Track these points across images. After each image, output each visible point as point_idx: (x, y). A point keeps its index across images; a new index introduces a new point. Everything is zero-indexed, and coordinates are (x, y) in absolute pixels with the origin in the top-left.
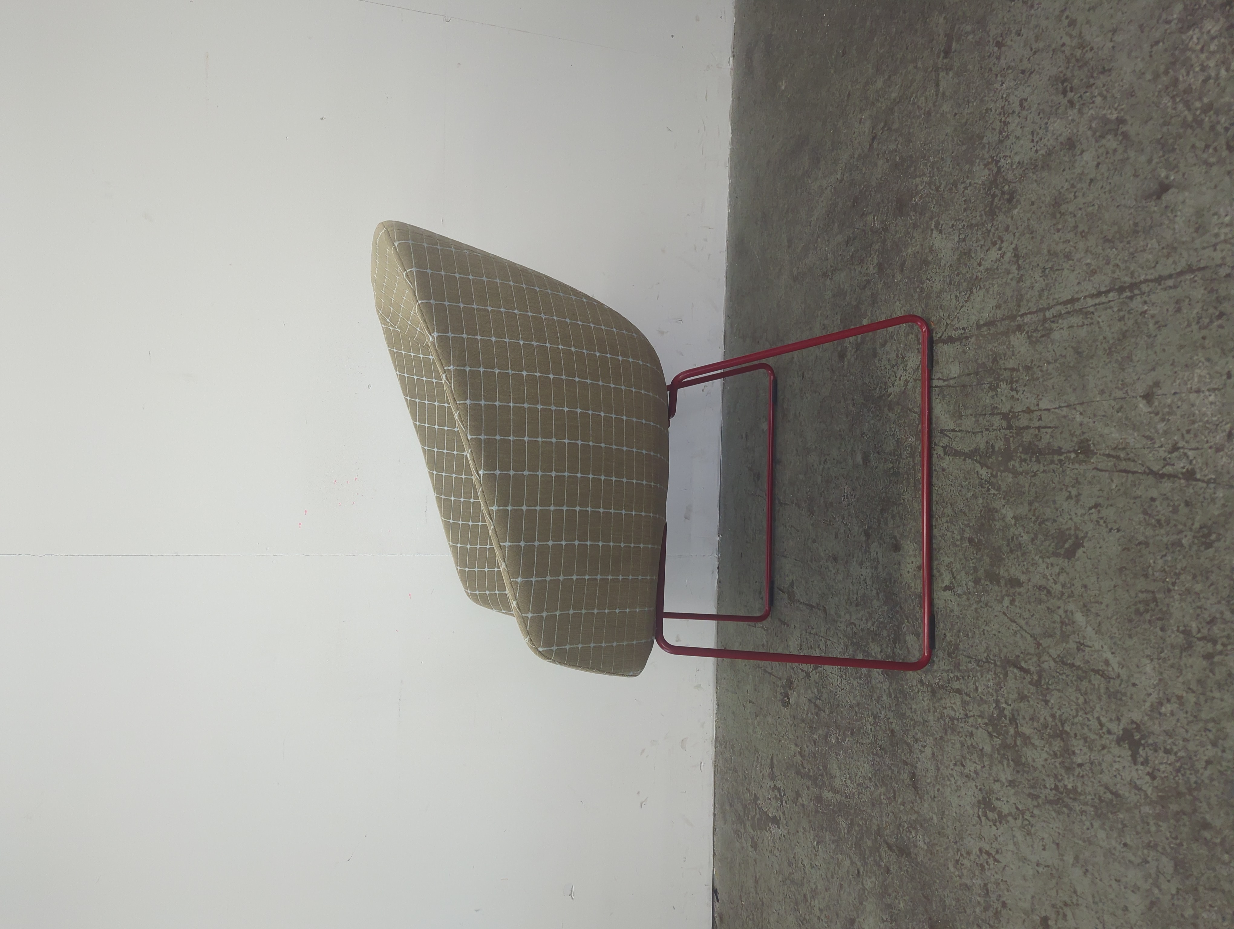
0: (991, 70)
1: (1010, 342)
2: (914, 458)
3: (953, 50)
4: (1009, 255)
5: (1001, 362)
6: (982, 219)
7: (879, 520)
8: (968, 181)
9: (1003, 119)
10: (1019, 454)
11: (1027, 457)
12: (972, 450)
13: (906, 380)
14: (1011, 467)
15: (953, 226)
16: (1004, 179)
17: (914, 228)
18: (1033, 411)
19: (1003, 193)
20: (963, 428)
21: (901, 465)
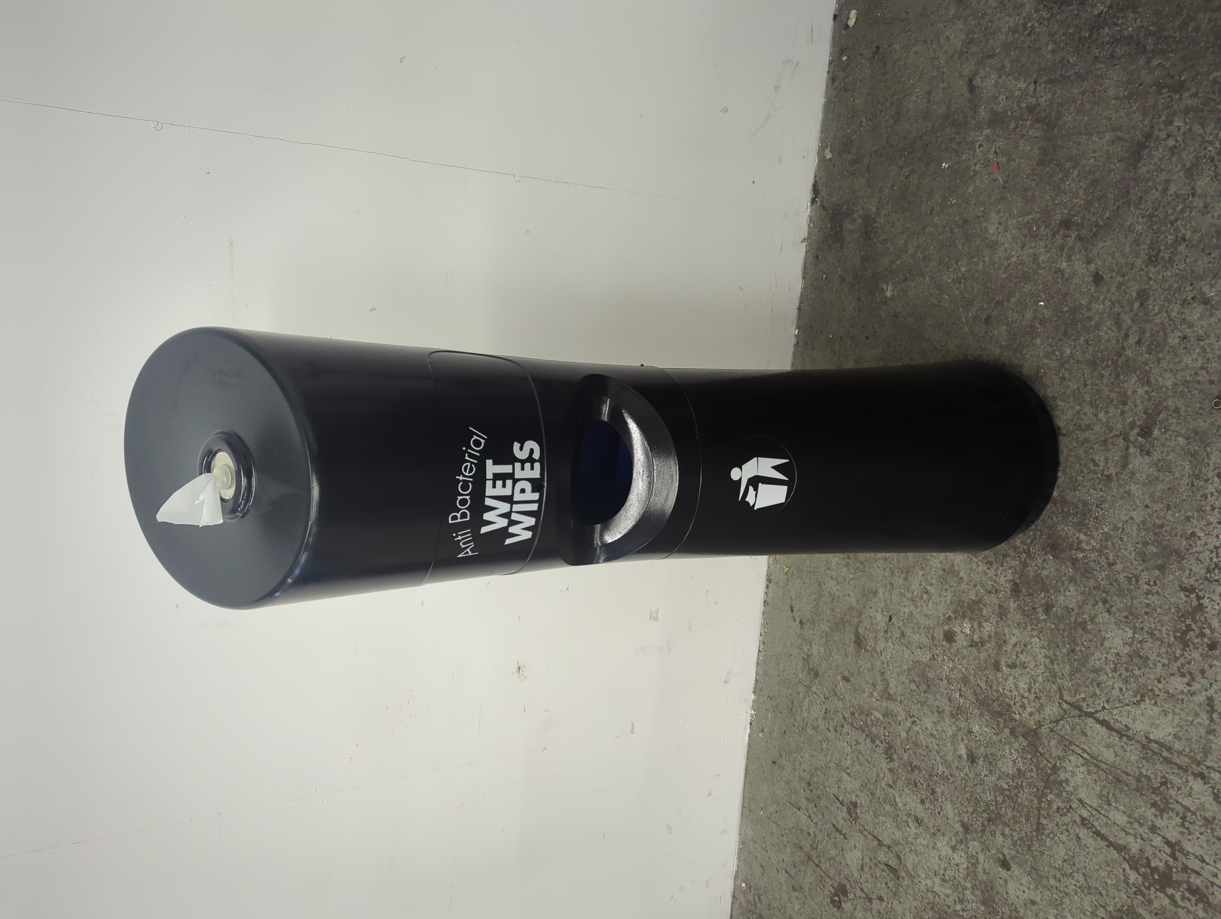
0: (1205, 496)
1: (1187, 781)
2: (1040, 801)
3: (1154, 436)
4: (1201, 698)
5: (1173, 792)
6: (1169, 640)
7: (983, 825)
8: (1155, 589)
9: (1215, 560)
10: (1181, 889)
11: (1193, 899)
12: (1119, 845)
13: (1039, 722)
14: (1170, 893)
15: (1126, 617)
16: (1206, 620)
17: (1070, 582)
18: (1207, 864)
19: (1202, 635)
20: (1111, 816)
21: (1020, 795)
